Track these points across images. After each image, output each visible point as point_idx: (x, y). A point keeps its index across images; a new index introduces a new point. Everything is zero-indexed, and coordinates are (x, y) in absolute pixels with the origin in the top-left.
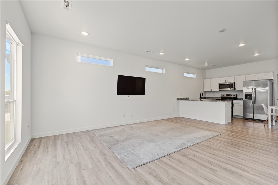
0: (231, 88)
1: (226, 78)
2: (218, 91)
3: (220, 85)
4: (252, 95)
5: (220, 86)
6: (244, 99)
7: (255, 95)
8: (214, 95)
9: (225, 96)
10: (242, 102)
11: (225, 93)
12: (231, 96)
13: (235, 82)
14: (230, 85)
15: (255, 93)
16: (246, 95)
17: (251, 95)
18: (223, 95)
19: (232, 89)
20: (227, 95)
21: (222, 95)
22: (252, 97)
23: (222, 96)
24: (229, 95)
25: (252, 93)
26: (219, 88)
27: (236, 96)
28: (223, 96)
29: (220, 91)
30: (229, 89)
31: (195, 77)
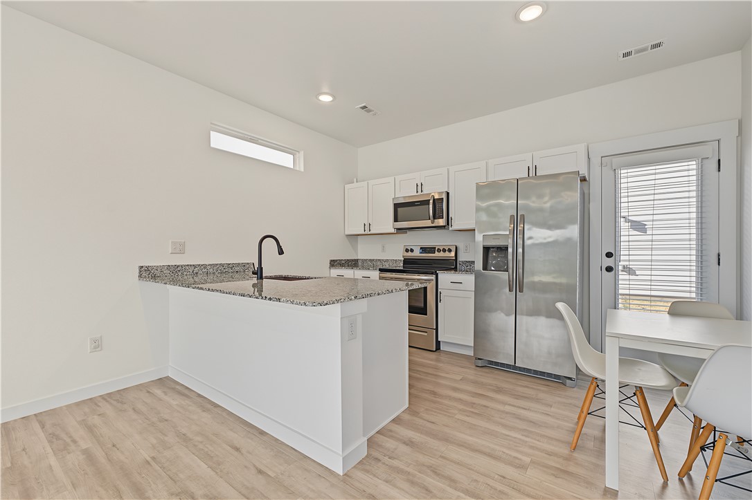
0: (435, 217)
1: (418, 178)
2: (393, 231)
3: (397, 206)
4: (510, 250)
5: (399, 209)
6: (479, 265)
7: (520, 250)
8: (383, 250)
9: (417, 253)
10: (468, 280)
11: (417, 242)
12: (437, 254)
13: (448, 194)
14: (431, 206)
15: (520, 242)
16: (487, 250)
17: (507, 248)
18: (412, 250)
19: (438, 222)
20: (424, 250)
21: (407, 250)
22: (510, 257)
23: (406, 254)
24: (432, 250)
25: (510, 241)
26: (396, 220)
27: (453, 254)
28: (410, 254)
29: (400, 230)
30: (428, 223)
31: (298, 169)
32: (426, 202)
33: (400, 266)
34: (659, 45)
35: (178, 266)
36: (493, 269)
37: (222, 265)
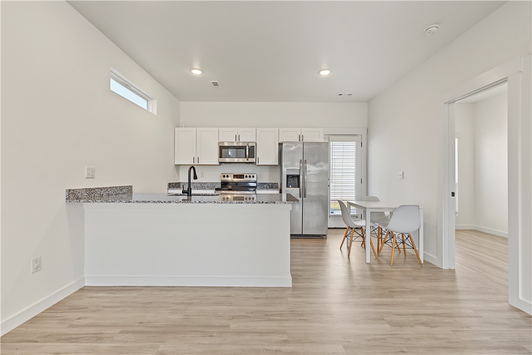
0: (249, 157)
1: (235, 131)
2: (218, 163)
3: (221, 148)
4: (301, 177)
5: (223, 150)
7: (306, 177)
9: (231, 178)
11: (230, 172)
12: (244, 179)
13: (256, 143)
14: (247, 150)
15: (306, 172)
16: (289, 177)
17: (299, 176)
18: (227, 177)
19: (250, 160)
20: (235, 176)
21: (224, 176)
22: (301, 181)
23: (223, 179)
24: (241, 176)
25: (301, 172)
26: (221, 156)
27: (255, 179)
28: (226, 179)
30: (245, 160)
31: (151, 111)
32: (244, 148)
33: (219, 186)
34: (350, 95)
35: (92, 189)
36: (290, 186)
37: (116, 187)
